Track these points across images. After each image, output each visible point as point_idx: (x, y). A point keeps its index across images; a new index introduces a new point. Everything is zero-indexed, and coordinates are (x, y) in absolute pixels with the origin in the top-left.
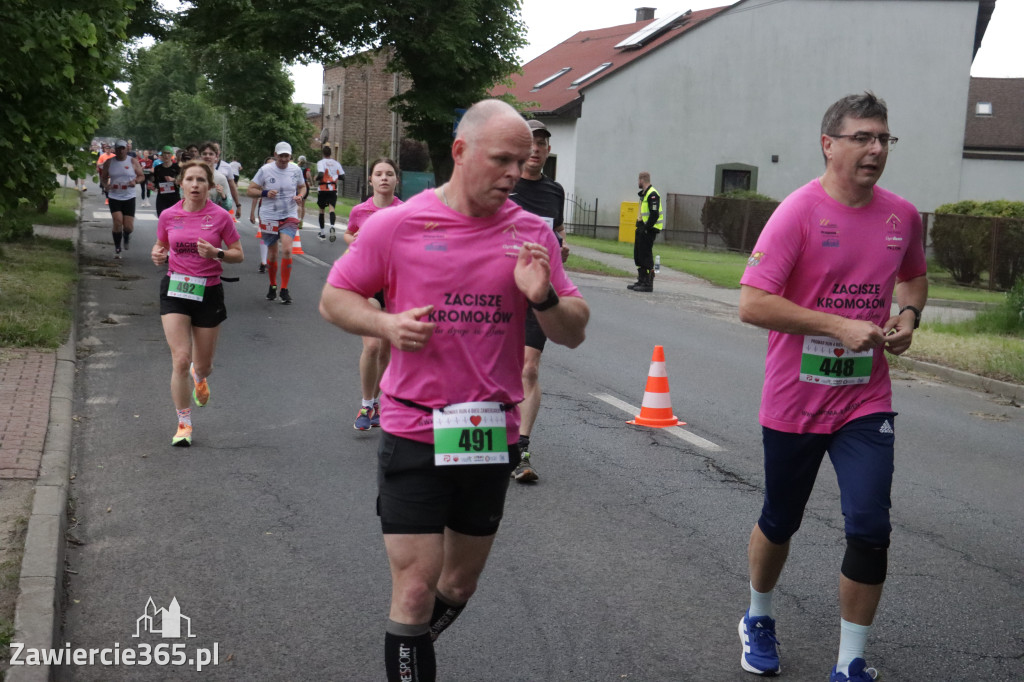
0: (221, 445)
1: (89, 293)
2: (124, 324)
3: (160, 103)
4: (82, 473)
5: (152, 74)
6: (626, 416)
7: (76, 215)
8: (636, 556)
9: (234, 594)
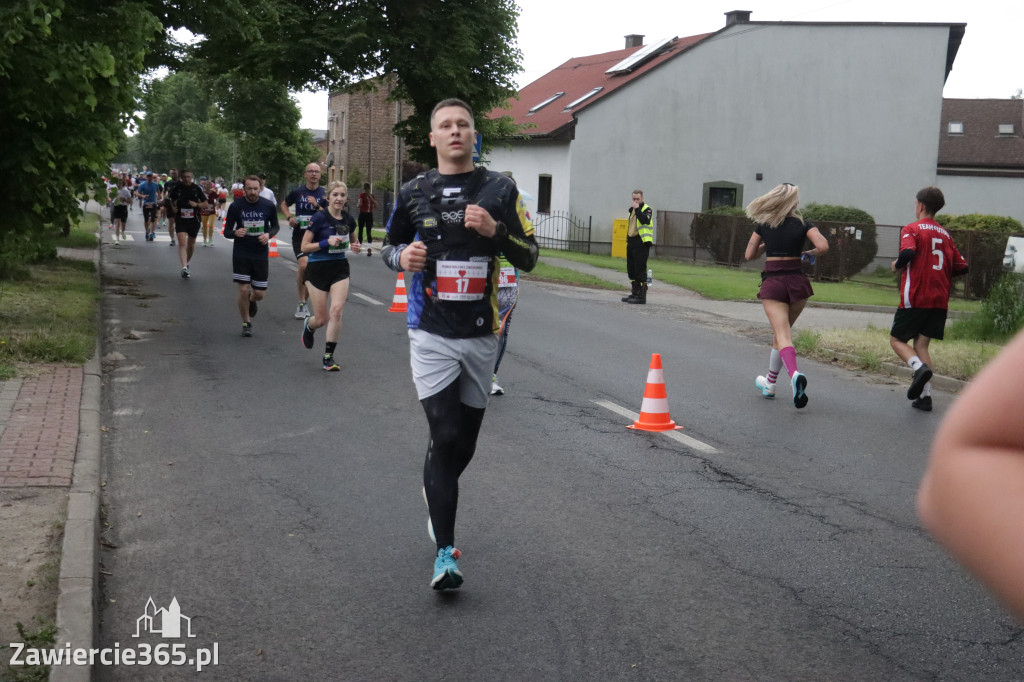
0: (242, 453)
1: (112, 311)
2: (146, 340)
3: (172, 131)
4: (112, 480)
5: (165, 103)
6: (626, 421)
7: (95, 237)
8: (641, 552)
9: (261, 592)
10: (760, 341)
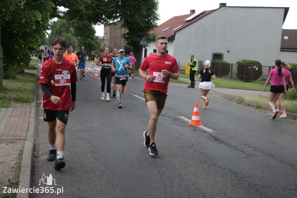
0: (76, 130)
4: (38, 138)
5: (57, 28)
6: (187, 122)
7: (36, 67)
8: (190, 161)
9: (79, 171)
10: (228, 99)
